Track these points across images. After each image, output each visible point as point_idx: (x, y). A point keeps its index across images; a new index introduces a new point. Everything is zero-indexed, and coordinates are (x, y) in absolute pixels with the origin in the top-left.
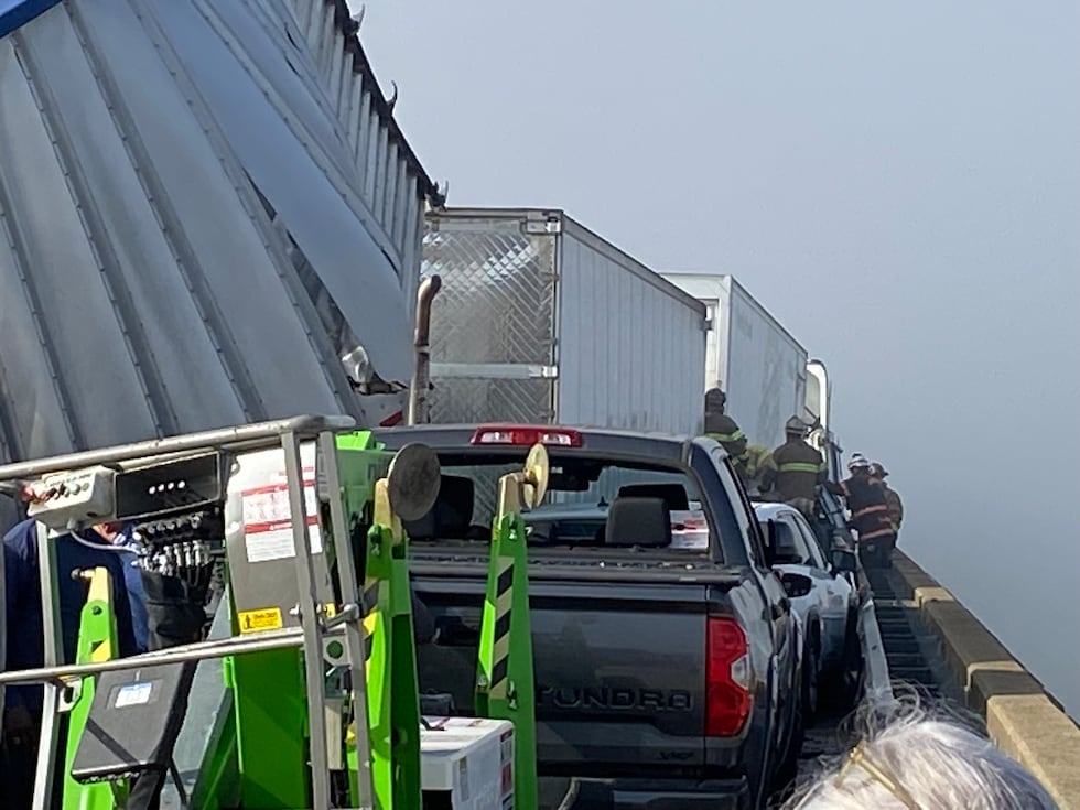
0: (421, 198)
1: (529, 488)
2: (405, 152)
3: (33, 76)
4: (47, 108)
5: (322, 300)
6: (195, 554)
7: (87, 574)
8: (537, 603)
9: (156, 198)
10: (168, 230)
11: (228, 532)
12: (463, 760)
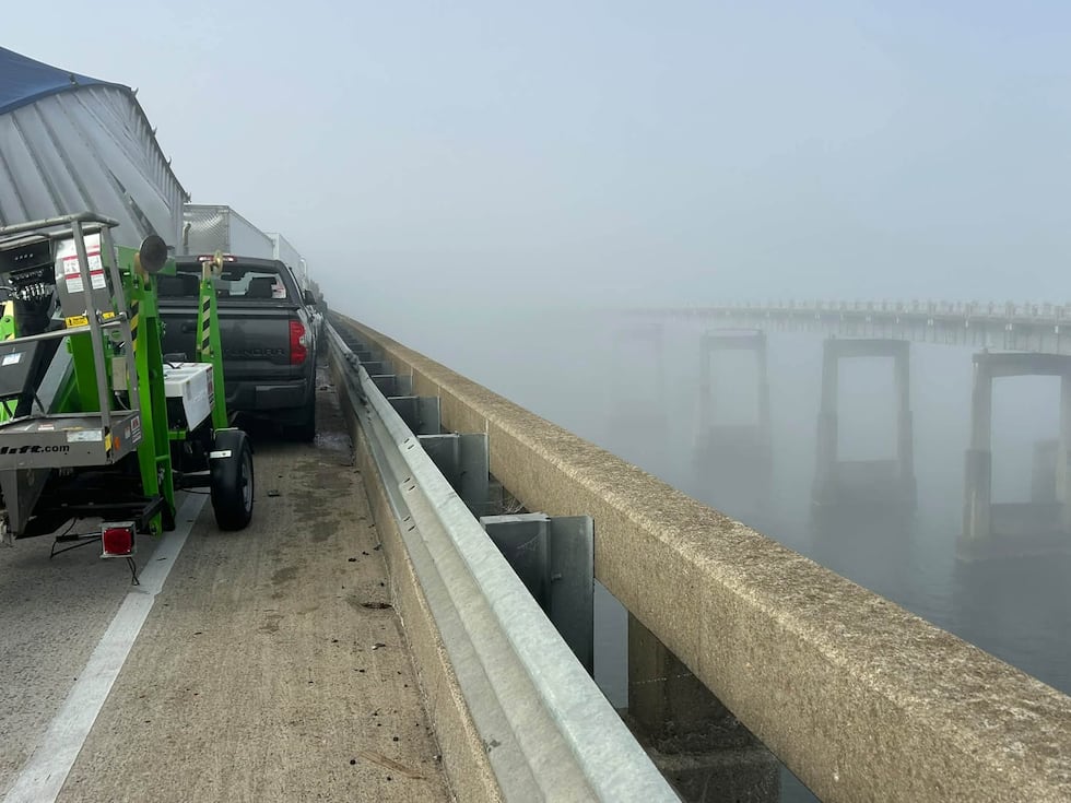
0: (182, 198)
1: (215, 268)
2: (176, 181)
3: (21, 130)
4: (27, 142)
5: (143, 220)
6: (41, 290)
7: (4, 303)
8: (221, 317)
9: (75, 178)
10: (80, 190)
11: (57, 278)
12: (188, 383)
